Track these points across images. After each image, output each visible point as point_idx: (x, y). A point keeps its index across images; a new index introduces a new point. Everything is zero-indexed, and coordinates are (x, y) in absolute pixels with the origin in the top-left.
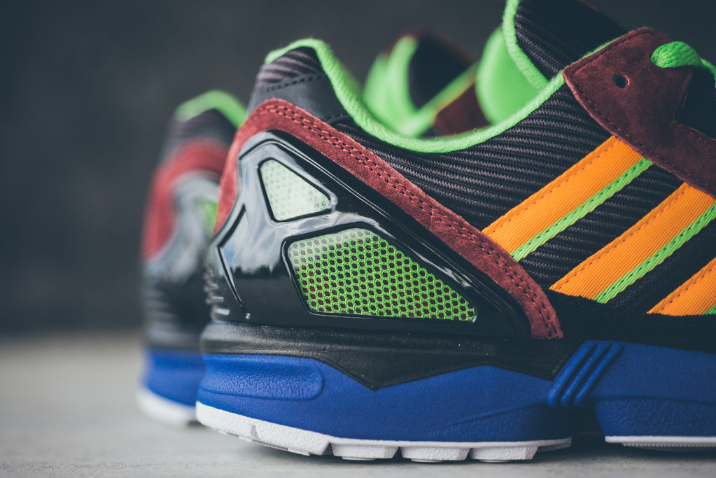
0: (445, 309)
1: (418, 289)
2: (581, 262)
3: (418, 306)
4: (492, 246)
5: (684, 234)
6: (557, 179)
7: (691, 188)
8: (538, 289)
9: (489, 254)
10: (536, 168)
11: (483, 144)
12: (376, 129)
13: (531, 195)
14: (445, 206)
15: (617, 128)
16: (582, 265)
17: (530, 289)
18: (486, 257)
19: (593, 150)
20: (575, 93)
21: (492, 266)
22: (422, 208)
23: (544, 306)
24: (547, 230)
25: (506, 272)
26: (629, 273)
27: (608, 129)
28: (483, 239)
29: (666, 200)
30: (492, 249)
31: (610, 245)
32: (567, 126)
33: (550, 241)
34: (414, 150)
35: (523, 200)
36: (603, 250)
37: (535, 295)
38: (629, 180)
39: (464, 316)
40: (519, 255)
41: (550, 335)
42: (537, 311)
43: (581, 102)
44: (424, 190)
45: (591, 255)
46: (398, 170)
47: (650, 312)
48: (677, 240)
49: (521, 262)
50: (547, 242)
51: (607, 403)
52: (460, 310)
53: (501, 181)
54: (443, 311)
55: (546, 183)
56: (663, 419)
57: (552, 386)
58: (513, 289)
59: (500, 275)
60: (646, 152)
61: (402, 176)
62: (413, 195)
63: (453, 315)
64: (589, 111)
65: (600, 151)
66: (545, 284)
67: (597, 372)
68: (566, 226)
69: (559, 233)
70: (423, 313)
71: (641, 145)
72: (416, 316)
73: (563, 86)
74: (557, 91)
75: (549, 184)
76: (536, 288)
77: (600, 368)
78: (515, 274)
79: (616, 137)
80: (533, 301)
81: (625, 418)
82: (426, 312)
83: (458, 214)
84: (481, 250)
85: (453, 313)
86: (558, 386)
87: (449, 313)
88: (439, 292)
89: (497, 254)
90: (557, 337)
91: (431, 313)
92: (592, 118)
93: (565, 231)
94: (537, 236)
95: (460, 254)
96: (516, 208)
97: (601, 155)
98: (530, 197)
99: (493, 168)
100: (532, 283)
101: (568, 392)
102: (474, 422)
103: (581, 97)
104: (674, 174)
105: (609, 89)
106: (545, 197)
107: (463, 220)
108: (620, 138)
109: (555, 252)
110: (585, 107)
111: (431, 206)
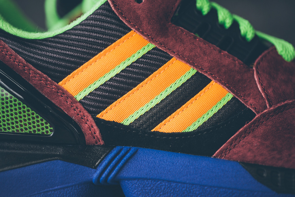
0: (37, 127)
1: (21, 116)
2: (114, 102)
3: (21, 126)
4: (64, 92)
5: (173, 86)
6: (99, 54)
7: (177, 61)
8: (89, 117)
9: (62, 96)
10: (87, 48)
11: (61, 34)
12: (4, 25)
13: (84, 63)
14: (37, 69)
15: (135, 26)
16: (114, 103)
17: (85, 116)
18: (61, 98)
19: (120, 38)
20: (112, 6)
21: (64, 103)
22: (25, 70)
23: (92, 127)
24: (94, 83)
25: (72, 107)
26: (141, 108)
27: (130, 27)
28: (59, 88)
29: (162, 67)
30: (64, 94)
31: (130, 92)
32: (106, 25)
33: (96, 90)
34: (24, 37)
35: (80, 66)
36: (126, 95)
37: (87, 120)
38: (140, 55)
39: (47, 132)
40: (79, 97)
41: (97, 143)
42: (89, 130)
43: (115, 11)
44: (26, 60)
45: (119, 98)
46: (12, 48)
47: (153, 130)
48: (168, 90)
49: (80, 102)
50: (94, 90)
51: (126, 181)
52: (45, 128)
53: (68, 55)
54: (36, 129)
55: (93, 57)
56: (157, 191)
57: (96, 172)
58: (75, 116)
59: (68, 109)
60: (152, 40)
61: (14, 52)
62: (20, 63)
63: (41, 131)
64: (119, 16)
65: (125, 39)
66: (94, 114)
67: (120, 164)
68: (105, 81)
69: (101, 85)
70: (24, 130)
71: (149, 36)
72: (20, 131)
73: (106, 2)
74: (102, 5)
75: (95, 57)
76: (88, 116)
77: (122, 162)
78: (77, 108)
79: (134, 31)
80: (86, 123)
81: (136, 191)
82: (26, 129)
83: (45, 74)
84: (58, 94)
85: (41, 130)
86: (98, 172)
87: (39, 130)
88: (33, 118)
89: (66, 97)
90: (101, 144)
91: (29, 130)
92: (121, 20)
93: (104, 84)
94: (89, 87)
95: (46, 96)
96: (76, 70)
97: (125, 41)
98: (84, 65)
99: (64, 47)
100: (86, 113)
101: (104, 176)
102: (50, 192)
103: (115, 8)
104: (168, 53)
105: (132, 4)
106: (93, 64)
107: (48, 77)
108: (137, 31)
109: (99, 96)
110: (117, 14)
111: (30, 69)
